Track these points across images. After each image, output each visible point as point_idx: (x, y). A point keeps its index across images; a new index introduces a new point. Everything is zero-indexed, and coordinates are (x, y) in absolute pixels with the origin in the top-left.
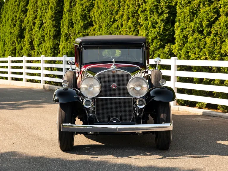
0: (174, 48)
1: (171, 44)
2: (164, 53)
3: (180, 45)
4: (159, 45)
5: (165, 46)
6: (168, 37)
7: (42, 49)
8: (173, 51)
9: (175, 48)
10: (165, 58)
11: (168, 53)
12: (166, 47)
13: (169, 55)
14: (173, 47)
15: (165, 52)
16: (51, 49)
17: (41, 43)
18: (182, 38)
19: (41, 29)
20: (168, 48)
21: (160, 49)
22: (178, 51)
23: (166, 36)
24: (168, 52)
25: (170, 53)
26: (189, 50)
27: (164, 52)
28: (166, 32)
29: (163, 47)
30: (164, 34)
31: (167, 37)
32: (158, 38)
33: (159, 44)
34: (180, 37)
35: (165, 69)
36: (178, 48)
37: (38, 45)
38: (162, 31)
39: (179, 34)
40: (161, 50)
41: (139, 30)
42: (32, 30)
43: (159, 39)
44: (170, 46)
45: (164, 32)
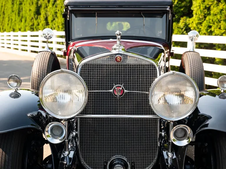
0: (191, 22)
1: (187, 18)
2: (178, 27)
3: (200, 19)
5: (180, 19)
6: (184, 10)
7: (55, 24)
8: (190, 26)
9: (193, 22)
10: (180, 34)
11: (183, 28)
12: (181, 21)
13: (185, 30)
14: (189, 20)
15: (180, 27)
16: (62, 24)
17: (54, 19)
18: (204, 9)
19: (54, 6)
20: (183, 22)
22: (197, 25)
23: (181, 7)
24: (183, 27)
25: (186, 28)
26: (211, 25)
27: (179, 26)
28: (181, 4)
30: (179, 6)
31: (182, 9)
34: (200, 8)
35: (179, 46)
36: (197, 22)
37: (52, 21)
38: (177, 3)
39: (199, 5)
40: (175, 25)
42: (47, 7)
44: (186, 20)
45: (179, 4)
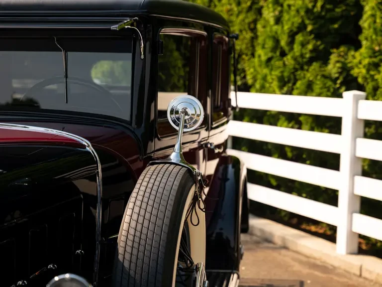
0: (356, 61)
1: (349, 50)
2: (324, 77)
3: (374, 52)
4: (311, 51)
5: (331, 54)
6: (340, 26)
8: (355, 72)
9: (360, 63)
10: (329, 94)
11: (337, 79)
12: (333, 58)
13: (342, 84)
14: (354, 57)
15: (330, 74)
20: (338, 62)
21: (315, 65)
22: (368, 71)
23: (333, 20)
24: (337, 75)
25: (345, 78)
27: (326, 73)
28: (332, 10)
29: (321, 57)
30: (328, 16)
31: (336, 26)
32: (310, 28)
33: (310, 47)
34: (375, 22)
35: (327, 128)
36: (366, 61)
38: (323, 7)
39: (373, 12)
40: (317, 69)
41: (262, 7)
43: (311, 32)
44: (346, 54)
45: (328, 11)
